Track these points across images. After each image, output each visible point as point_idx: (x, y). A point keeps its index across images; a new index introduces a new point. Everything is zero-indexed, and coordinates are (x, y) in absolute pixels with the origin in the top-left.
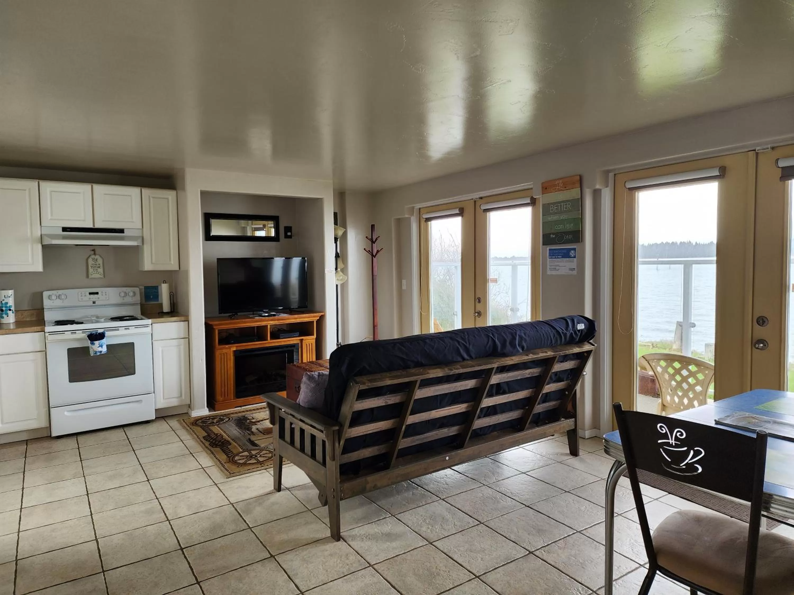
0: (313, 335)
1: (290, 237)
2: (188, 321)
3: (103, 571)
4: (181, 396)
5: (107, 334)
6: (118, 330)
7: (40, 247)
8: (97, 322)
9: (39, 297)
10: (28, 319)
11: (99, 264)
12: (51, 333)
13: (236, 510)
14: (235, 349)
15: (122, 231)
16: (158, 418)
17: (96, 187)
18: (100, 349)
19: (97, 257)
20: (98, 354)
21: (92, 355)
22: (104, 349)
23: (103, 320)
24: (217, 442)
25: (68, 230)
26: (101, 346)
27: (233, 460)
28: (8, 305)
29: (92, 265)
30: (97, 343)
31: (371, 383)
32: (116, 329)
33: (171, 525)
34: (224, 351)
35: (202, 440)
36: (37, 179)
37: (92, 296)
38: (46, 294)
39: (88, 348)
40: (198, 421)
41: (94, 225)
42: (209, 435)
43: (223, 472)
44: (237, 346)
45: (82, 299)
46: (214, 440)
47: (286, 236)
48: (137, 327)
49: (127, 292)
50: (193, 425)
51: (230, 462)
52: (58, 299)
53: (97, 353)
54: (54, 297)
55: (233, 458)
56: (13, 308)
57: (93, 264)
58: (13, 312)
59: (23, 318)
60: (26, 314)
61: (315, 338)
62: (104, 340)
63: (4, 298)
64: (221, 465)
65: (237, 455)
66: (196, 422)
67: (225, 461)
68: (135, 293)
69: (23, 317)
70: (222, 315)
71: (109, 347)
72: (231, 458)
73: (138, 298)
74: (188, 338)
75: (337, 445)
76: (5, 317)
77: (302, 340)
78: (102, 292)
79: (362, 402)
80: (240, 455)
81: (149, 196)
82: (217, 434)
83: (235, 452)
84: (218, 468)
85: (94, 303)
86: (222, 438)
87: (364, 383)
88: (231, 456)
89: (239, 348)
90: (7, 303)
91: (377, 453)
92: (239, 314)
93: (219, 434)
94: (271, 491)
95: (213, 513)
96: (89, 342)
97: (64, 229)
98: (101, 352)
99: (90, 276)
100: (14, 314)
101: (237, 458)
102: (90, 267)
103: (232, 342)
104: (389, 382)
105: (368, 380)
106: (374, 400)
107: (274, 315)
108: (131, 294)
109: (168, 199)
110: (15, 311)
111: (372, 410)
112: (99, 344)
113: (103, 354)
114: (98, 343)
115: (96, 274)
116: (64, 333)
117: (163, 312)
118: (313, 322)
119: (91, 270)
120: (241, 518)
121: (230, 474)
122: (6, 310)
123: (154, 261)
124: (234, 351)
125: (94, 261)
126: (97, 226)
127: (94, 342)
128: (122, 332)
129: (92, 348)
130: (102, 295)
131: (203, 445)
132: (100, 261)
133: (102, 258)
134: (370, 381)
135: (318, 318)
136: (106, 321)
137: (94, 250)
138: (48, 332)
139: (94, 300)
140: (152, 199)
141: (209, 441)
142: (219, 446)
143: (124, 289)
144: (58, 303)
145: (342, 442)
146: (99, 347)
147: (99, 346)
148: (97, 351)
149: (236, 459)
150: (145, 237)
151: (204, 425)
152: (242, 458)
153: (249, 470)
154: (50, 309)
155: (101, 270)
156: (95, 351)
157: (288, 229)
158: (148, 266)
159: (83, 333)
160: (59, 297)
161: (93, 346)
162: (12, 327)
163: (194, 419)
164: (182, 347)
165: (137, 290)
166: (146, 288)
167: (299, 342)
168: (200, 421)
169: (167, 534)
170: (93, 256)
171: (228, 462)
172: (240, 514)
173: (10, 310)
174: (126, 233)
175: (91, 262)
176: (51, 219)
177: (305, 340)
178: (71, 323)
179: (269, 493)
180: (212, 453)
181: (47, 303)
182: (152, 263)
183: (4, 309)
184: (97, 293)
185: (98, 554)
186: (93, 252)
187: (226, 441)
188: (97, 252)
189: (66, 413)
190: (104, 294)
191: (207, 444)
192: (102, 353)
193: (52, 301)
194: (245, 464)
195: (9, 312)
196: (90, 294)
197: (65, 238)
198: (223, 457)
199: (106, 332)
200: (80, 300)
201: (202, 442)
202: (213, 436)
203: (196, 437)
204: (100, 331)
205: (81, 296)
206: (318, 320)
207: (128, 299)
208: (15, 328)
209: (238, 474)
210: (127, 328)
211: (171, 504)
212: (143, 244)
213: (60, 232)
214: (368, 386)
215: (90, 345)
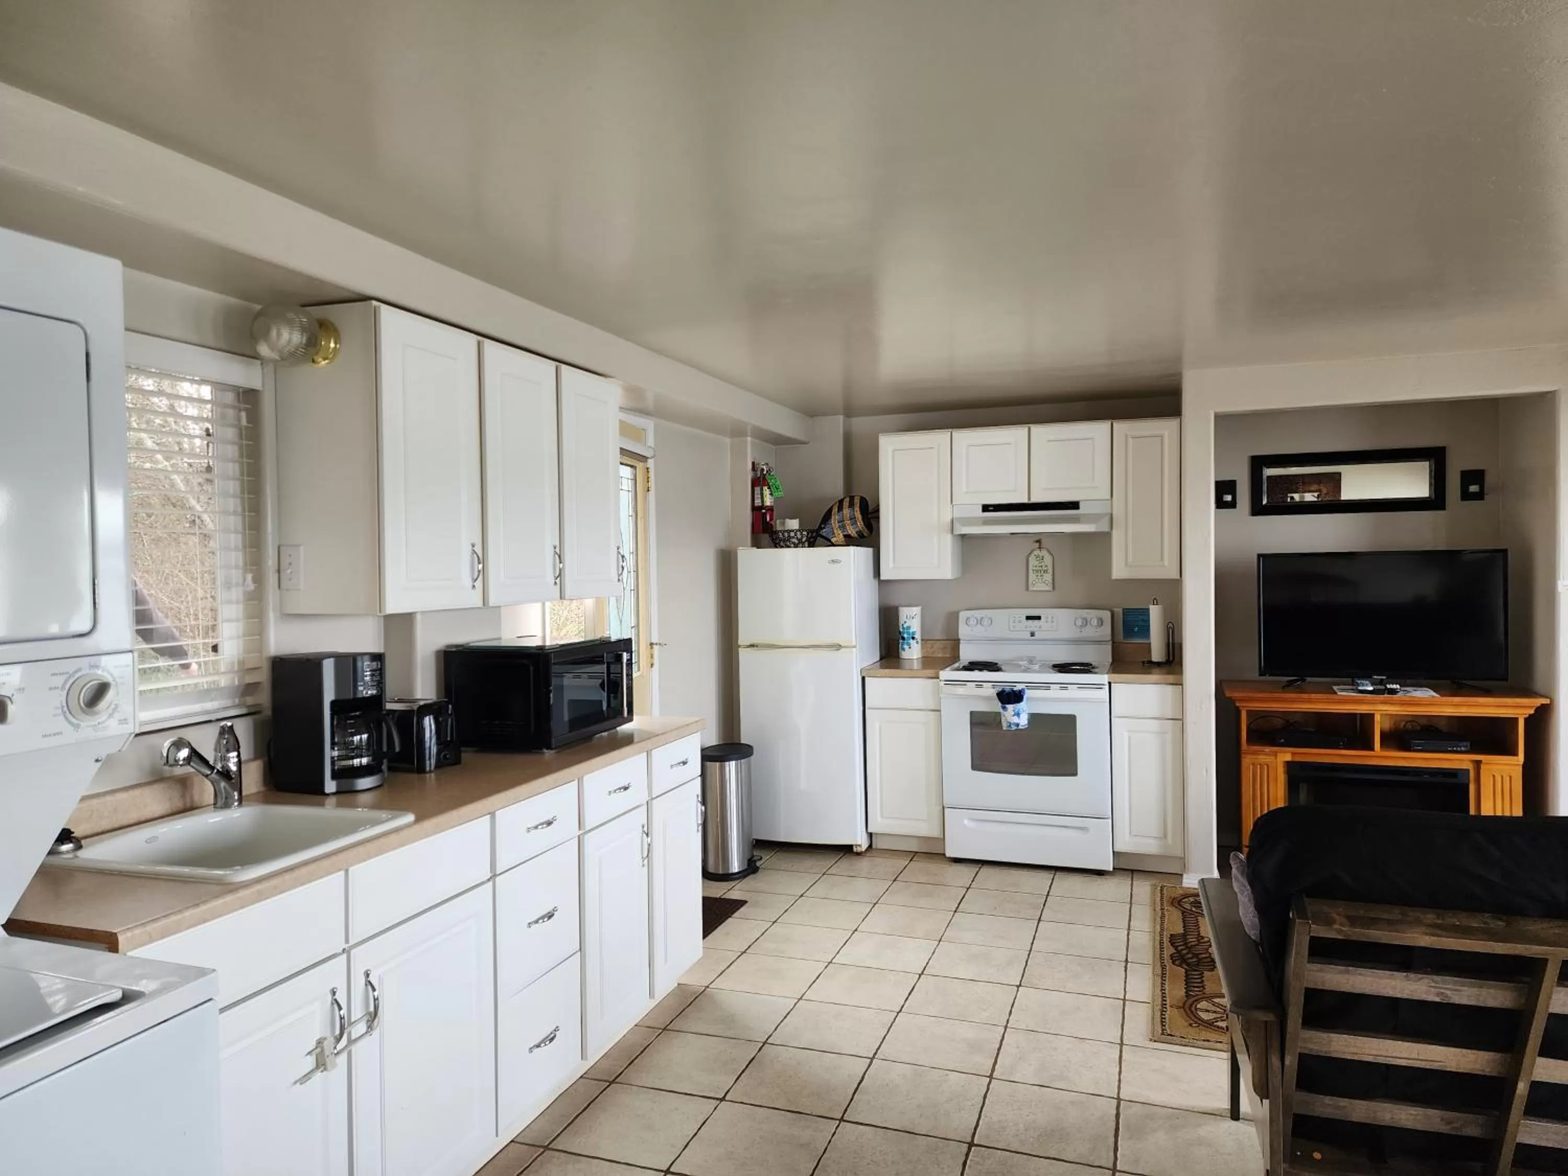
0: (1515, 754)
1: (1479, 496)
2: (1182, 684)
3: (842, 1120)
4: (1165, 836)
5: (1028, 694)
6: (1048, 689)
7: (949, 538)
8: (1027, 670)
9: (953, 619)
10: (940, 655)
11: (1046, 566)
12: (949, 682)
13: (1118, 1116)
14: (1288, 758)
15: (1075, 505)
16: (1117, 870)
17: (1037, 429)
18: (1015, 720)
19: (1044, 553)
20: (1014, 728)
21: (1004, 729)
22: (1023, 721)
23: (1036, 667)
24: (1190, 956)
25: (992, 508)
26: (1018, 714)
27: (1191, 1005)
28: (911, 631)
29: (1034, 569)
30: (1010, 707)
31: (1351, 926)
32: (1046, 686)
33: (988, 1089)
34: (1262, 758)
35: (1166, 940)
36: (948, 428)
37: (1030, 621)
38: (963, 615)
39: (999, 714)
40: (1188, 897)
41: (1029, 499)
42: (1184, 935)
43: (1153, 1024)
44: (1293, 754)
45: (1014, 627)
46: (1187, 947)
47: (1466, 496)
48: (1082, 686)
49: (1089, 617)
50: (1172, 904)
51: (1183, 1007)
52: (979, 625)
53: (1012, 726)
54: (972, 622)
55: (1196, 1001)
56: (918, 636)
57: (1036, 567)
58: (917, 642)
59: (933, 653)
60: (938, 645)
61: (1522, 763)
62: (1022, 703)
63: (905, 620)
64: (1160, 1007)
65: (1209, 998)
66: (1181, 900)
67: (1175, 1002)
68: (1101, 622)
69: (933, 650)
70: (1267, 678)
71: (1033, 717)
72: (1190, 1001)
73: (1107, 630)
74: (1179, 720)
75: (1275, 1061)
76: (906, 650)
77: (1478, 764)
78: (1047, 618)
79: (1348, 972)
80: (1214, 1000)
81: (1126, 436)
82: (1203, 938)
83: (1210, 988)
84: (1150, 1012)
85: (1032, 634)
86: (1207, 949)
87: (1329, 923)
88: (1194, 996)
89: (1298, 759)
90: (909, 628)
91: (1444, 1129)
92: (1309, 679)
93: (1206, 939)
94: (1218, 1109)
95: (1073, 1103)
96: (1000, 704)
97: (986, 508)
98: (1018, 725)
99: (1031, 588)
100: (919, 645)
101: (1203, 1005)
102: (1031, 571)
103: (1283, 741)
104: (1422, 939)
105: (1348, 917)
106: (1391, 977)
107: (1393, 692)
108: (1095, 622)
109: (1162, 436)
110: (922, 640)
111: (1394, 1002)
112: (1014, 711)
113: (1021, 729)
114: (1012, 709)
115: (1041, 584)
116: (965, 685)
117: (1151, 662)
118: (1515, 721)
119: (1032, 577)
120: (1113, 1139)
121: (1163, 1034)
122: (908, 639)
123: (1130, 559)
124: (1288, 765)
125: (1038, 561)
126: (1034, 500)
127: (1007, 706)
128: (1055, 692)
129: (1004, 716)
130: (1047, 622)
131: (1158, 950)
132: (1048, 560)
133: (1052, 555)
134: (1353, 921)
135: (1532, 712)
136: (1042, 669)
137: (1039, 541)
138: (946, 681)
139: (1032, 629)
140: (1130, 440)
141: (1176, 948)
142: (1188, 965)
143: (1085, 613)
144: (979, 631)
145: (1291, 1060)
146: (1014, 715)
147: (1013, 713)
148: (1012, 722)
149: (1198, 1006)
150: (1114, 516)
151: (1194, 909)
152: (1214, 1008)
153: (1208, 1041)
154: (969, 641)
155: (1048, 577)
156: (1008, 722)
157: (1473, 477)
158: (1119, 571)
159: (994, 687)
160: (980, 621)
161: (1005, 713)
162: (916, 665)
163: (1182, 892)
164: (1169, 737)
165: (1107, 615)
166: (1126, 612)
167: (1470, 766)
168: (1192, 899)
169: (969, 1103)
170: (1037, 552)
171: (1178, 1007)
172: (1117, 1129)
173: (913, 638)
174: (1083, 509)
175: (1033, 562)
176: (967, 493)
177: (1487, 764)
178: (980, 667)
179: (1211, 1112)
180: (1163, 975)
181: (964, 631)
182: (1126, 564)
183: (905, 636)
184: (1039, 618)
185: (856, 1085)
186: (1037, 545)
187: (1209, 960)
188: (1043, 545)
189: (966, 822)
190: (1050, 620)
191: (1169, 950)
192: (1020, 727)
193: (970, 628)
194: (1210, 1025)
195: (911, 641)
196: (1028, 618)
197: (986, 522)
198: (1177, 991)
199: (1026, 691)
200: (1011, 629)
201: (1161, 943)
202: (1192, 940)
203: (1159, 930)
204: (1019, 687)
205: (1014, 622)
206: (1530, 715)
207: (1091, 632)
208: (920, 668)
209: (1178, 1040)
210: (1064, 686)
211: (1018, 1047)
212: (1112, 528)
213: (979, 512)
214: (1339, 931)
215: (1001, 710)
